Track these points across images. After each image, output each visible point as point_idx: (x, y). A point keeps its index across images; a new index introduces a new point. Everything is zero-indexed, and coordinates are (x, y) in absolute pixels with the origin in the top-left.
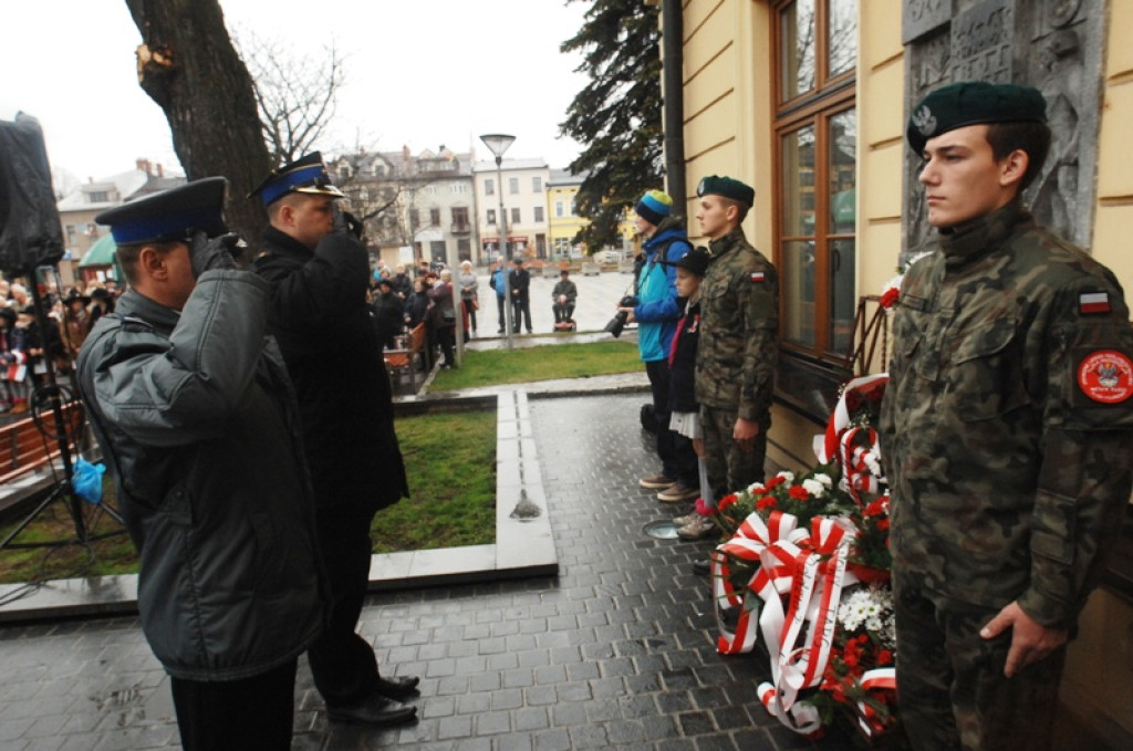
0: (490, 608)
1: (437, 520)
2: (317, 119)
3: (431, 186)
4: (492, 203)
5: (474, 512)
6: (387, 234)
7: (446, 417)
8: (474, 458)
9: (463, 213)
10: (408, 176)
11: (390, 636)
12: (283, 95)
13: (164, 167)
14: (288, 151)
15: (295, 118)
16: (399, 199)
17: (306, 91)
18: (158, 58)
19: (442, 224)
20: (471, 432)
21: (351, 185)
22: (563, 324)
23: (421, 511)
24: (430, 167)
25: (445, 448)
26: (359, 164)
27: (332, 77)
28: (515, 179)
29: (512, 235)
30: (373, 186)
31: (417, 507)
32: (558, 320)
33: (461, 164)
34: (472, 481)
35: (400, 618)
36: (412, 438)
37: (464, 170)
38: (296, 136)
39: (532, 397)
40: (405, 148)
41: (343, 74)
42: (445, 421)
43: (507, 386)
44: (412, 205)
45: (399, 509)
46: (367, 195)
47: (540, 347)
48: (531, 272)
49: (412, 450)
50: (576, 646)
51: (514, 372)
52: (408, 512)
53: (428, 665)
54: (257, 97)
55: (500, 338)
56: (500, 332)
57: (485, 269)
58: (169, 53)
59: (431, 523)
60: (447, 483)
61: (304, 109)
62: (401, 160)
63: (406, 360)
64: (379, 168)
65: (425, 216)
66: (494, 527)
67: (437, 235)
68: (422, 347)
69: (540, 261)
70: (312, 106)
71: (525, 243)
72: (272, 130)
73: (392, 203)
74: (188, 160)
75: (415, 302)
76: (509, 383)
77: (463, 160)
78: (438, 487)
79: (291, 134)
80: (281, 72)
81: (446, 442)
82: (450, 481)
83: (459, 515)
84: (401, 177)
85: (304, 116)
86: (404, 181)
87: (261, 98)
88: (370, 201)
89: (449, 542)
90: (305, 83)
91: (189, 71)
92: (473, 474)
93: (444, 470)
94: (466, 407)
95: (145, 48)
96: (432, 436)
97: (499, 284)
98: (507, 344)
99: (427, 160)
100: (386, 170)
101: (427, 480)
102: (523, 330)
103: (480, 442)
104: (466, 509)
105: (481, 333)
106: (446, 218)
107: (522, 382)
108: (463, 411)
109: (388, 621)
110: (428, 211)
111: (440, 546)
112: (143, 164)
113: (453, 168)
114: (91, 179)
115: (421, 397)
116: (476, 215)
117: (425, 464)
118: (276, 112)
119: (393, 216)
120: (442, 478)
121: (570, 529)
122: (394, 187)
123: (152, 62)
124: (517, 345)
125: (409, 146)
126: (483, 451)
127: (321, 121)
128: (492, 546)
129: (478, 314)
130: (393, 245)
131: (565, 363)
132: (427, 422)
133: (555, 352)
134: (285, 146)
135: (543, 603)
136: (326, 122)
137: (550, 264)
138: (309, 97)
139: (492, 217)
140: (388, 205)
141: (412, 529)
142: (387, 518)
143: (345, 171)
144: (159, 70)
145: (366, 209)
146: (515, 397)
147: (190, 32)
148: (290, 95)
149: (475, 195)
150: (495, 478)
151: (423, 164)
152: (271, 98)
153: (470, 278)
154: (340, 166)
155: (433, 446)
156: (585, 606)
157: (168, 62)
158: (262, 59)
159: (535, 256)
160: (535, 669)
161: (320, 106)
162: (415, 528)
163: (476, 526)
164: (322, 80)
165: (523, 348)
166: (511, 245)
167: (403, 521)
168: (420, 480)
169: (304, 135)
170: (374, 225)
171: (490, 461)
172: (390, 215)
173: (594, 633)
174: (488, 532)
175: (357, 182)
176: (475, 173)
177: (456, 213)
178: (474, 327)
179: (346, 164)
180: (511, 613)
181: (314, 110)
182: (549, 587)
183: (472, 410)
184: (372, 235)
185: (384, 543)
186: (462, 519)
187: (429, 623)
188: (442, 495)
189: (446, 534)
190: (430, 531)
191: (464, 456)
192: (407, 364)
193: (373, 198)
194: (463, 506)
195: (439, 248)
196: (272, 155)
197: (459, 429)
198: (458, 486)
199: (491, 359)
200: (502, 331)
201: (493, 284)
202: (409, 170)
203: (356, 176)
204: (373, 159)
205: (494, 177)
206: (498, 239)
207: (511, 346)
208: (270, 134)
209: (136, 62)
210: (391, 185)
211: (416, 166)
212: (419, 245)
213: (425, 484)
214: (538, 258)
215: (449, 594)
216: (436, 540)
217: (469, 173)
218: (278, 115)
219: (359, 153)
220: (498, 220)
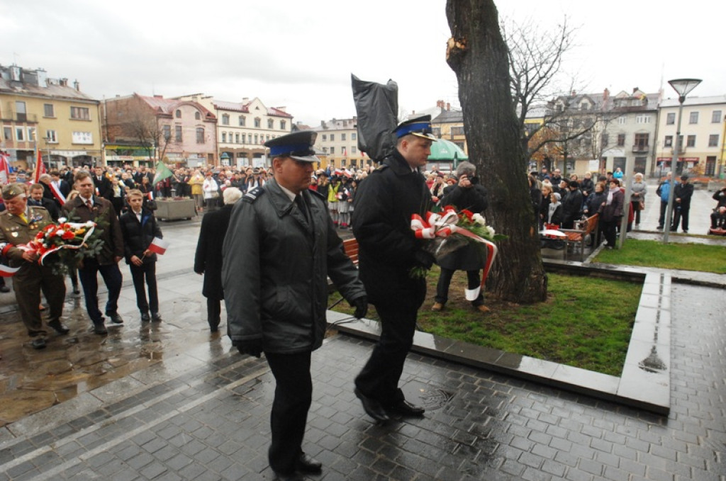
0: (606, 420)
1: (580, 348)
2: (546, 74)
3: (622, 118)
4: (672, 131)
5: (609, 351)
6: (582, 150)
7: (601, 281)
8: (618, 314)
9: (645, 138)
10: (605, 110)
11: (532, 411)
12: (526, 59)
13: (451, 105)
14: (524, 94)
15: (532, 74)
16: (595, 127)
17: (541, 55)
18: (458, 45)
19: (625, 145)
20: (619, 296)
21: (562, 116)
22: (718, 229)
23: (569, 340)
24: (623, 104)
25: (596, 302)
26: (570, 102)
27: (561, 45)
28: (697, 113)
29: (685, 156)
30: (578, 117)
31: (568, 337)
32: (714, 225)
33: (649, 102)
34: (613, 330)
35: (541, 403)
36: (573, 291)
37: (651, 106)
38: (531, 85)
39: (675, 281)
40: (606, 90)
41: (569, 42)
42: (601, 284)
43: (656, 269)
44: (605, 131)
45: (555, 334)
46: (572, 124)
47: (692, 244)
48: (696, 186)
49: (572, 298)
50: (671, 474)
51: (665, 260)
52: (560, 337)
53: (552, 438)
54: (510, 62)
55: (657, 233)
56: (658, 228)
57: (656, 181)
58: (464, 41)
59: (575, 349)
60: (592, 326)
61: (538, 68)
62: (601, 100)
63: (580, 238)
64: (584, 105)
65: (613, 139)
66: (622, 366)
67: (620, 153)
68: (593, 231)
69: (707, 178)
70: (544, 65)
71: (696, 163)
72: (516, 82)
73: (590, 129)
74: (465, 103)
75: (593, 199)
76: (658, 267)
77: (651, 99)
78: (586, 327)
79: (528, 84)
80: (528, 45)
81: (598, 298)
82: (595, 325)
83: (597, 350)
84: (600, 111)
85: (538, 72)
86: (602, 114)
87: (512, 62)
88: (573, 128)
89: (585, 366)
90: (542, 51)
91: (473, 51)
92: (614, 325)
93: (593, 317)
94: (619, 278)
95: (453, 39)
96: (589, 292)
97: (664, 193)
98: (662, 238)
99: (622, 99)
100: (589, 106)
101: (578, 320)
102: (680, 230)
103: (625, 304)
104: (602, 348)
105: (642, 226)
106: (630, 141)
107: (669, 268)
108: (615, 280)
109: (533, 401)
110: (616, 135)
111: (578, 366)
112: (440, 103)
113: (642, 105)
114: (414, 112)
115: (585, 264)
116: (655, 139)
117: (580, 310)
118: (520, 70)
119: (589, 138)
120: (589, 322)
121: (687, 386)
122: (593, 117)
123: (455, 47)
124: (671, 240)
125: (609, 89)
126: (626, 311)
127: (548, 75)
128: (618, 378)
129: (642, 213)
130: (585, 158)
131: (713, 260)
132: (586, 283)
133: (706, 251)
134: (522, 91)
135: (649, 432)
136: (552, 74)
137: (717, 181)
138: (543, 59)
139: (669, 141)
140: (586, 131)
141: (561, 349)
142: (545, 338)
143: (560, 107)
144: (458, 52)
145: (570, 133)
146: (662, 278)
147: (477, 28)
148: (531, 59)
149: (657, 125)
150: (631, 332)
151: (618, 102)
152: (519, 62)
153: (640, 186)
154: (556, 104)
155: (588, 299)
156: (687, 448)
157: (463, 47)
158: (517, 38)
159: (703, 173)
160: (631, 475)
161: (549, 65)
162: (564, 349)
163: (609, 361)
164: (554, 48)
165: (676, 243)
166: (681, 164)
167: (556, 342)
168: (574, 319)
169: (536, 84)
170: (574, 144)
171: (630, 319)
172: (586, 137)
173: (691, 472)
174: (617, 368)
175: (567, 115)
176: (660, 108)
177: (639, 138)
178: (638, 222)
179: (561, 102)
180: (621, 429)
181: (545, 67)
182: (657, 422)
183: (623, 280)
184: (572, 151)
185: (541, 353)
186: (598, 353)
187: (558, 413)
188: (587, 333)
189: (585, 360)
190: (573, 354)
191: (610, 311)
192: (580, 240)
193: (576, 126)
194: (602, 345)
195: (620, 162)
196: (514, 97)
197: (610, 292)
198: (601, 330)
199: (647, 247)
200: (661, 227)
201: (659, 192)
202: (606, 106)
203: (566, 111)
204: (581, 99)
205: (676, 111)
206: (671, 158)
207: (666, 239)
208: (515, 84)
209: (446, 48)
210: (591, 116)
211: (612, 104)
212: (605, 159)
213: (577, 323)
214: (706, 175)
215: (577, 399)
216: (576, 362)
217: (656, 109)
218: (521, 72)
219: (571, 94)
220: (674, 144)
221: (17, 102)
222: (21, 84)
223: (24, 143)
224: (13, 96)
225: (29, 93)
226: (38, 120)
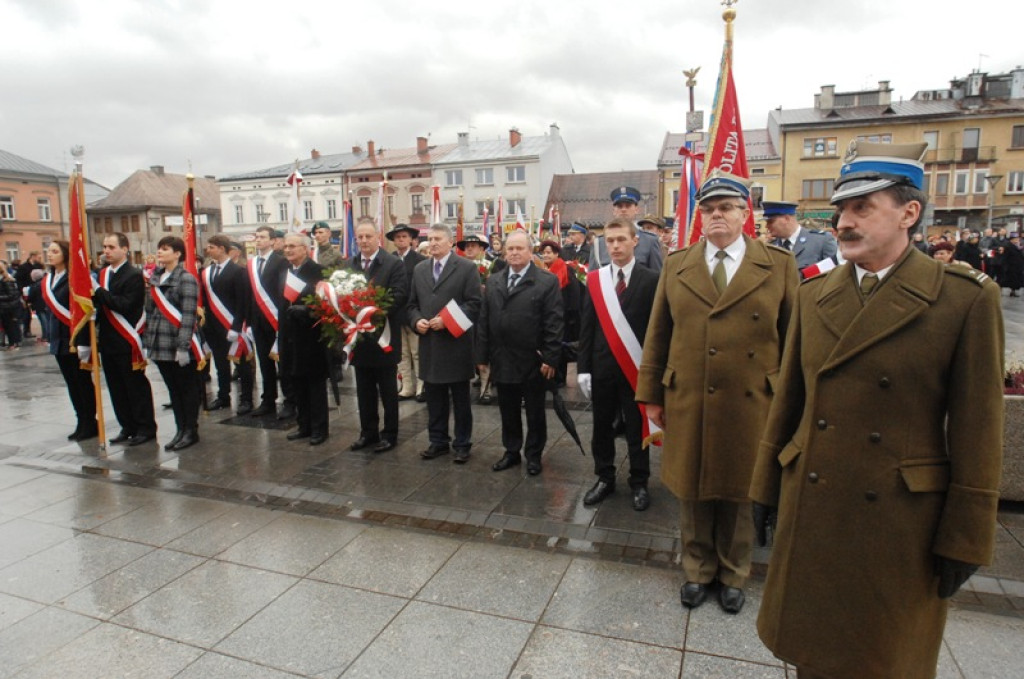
221: (966, 130)
222: (979, 101)
223: (965, 197)
224: (963, 121)
225: (989, 112)
226: (997, 157)
